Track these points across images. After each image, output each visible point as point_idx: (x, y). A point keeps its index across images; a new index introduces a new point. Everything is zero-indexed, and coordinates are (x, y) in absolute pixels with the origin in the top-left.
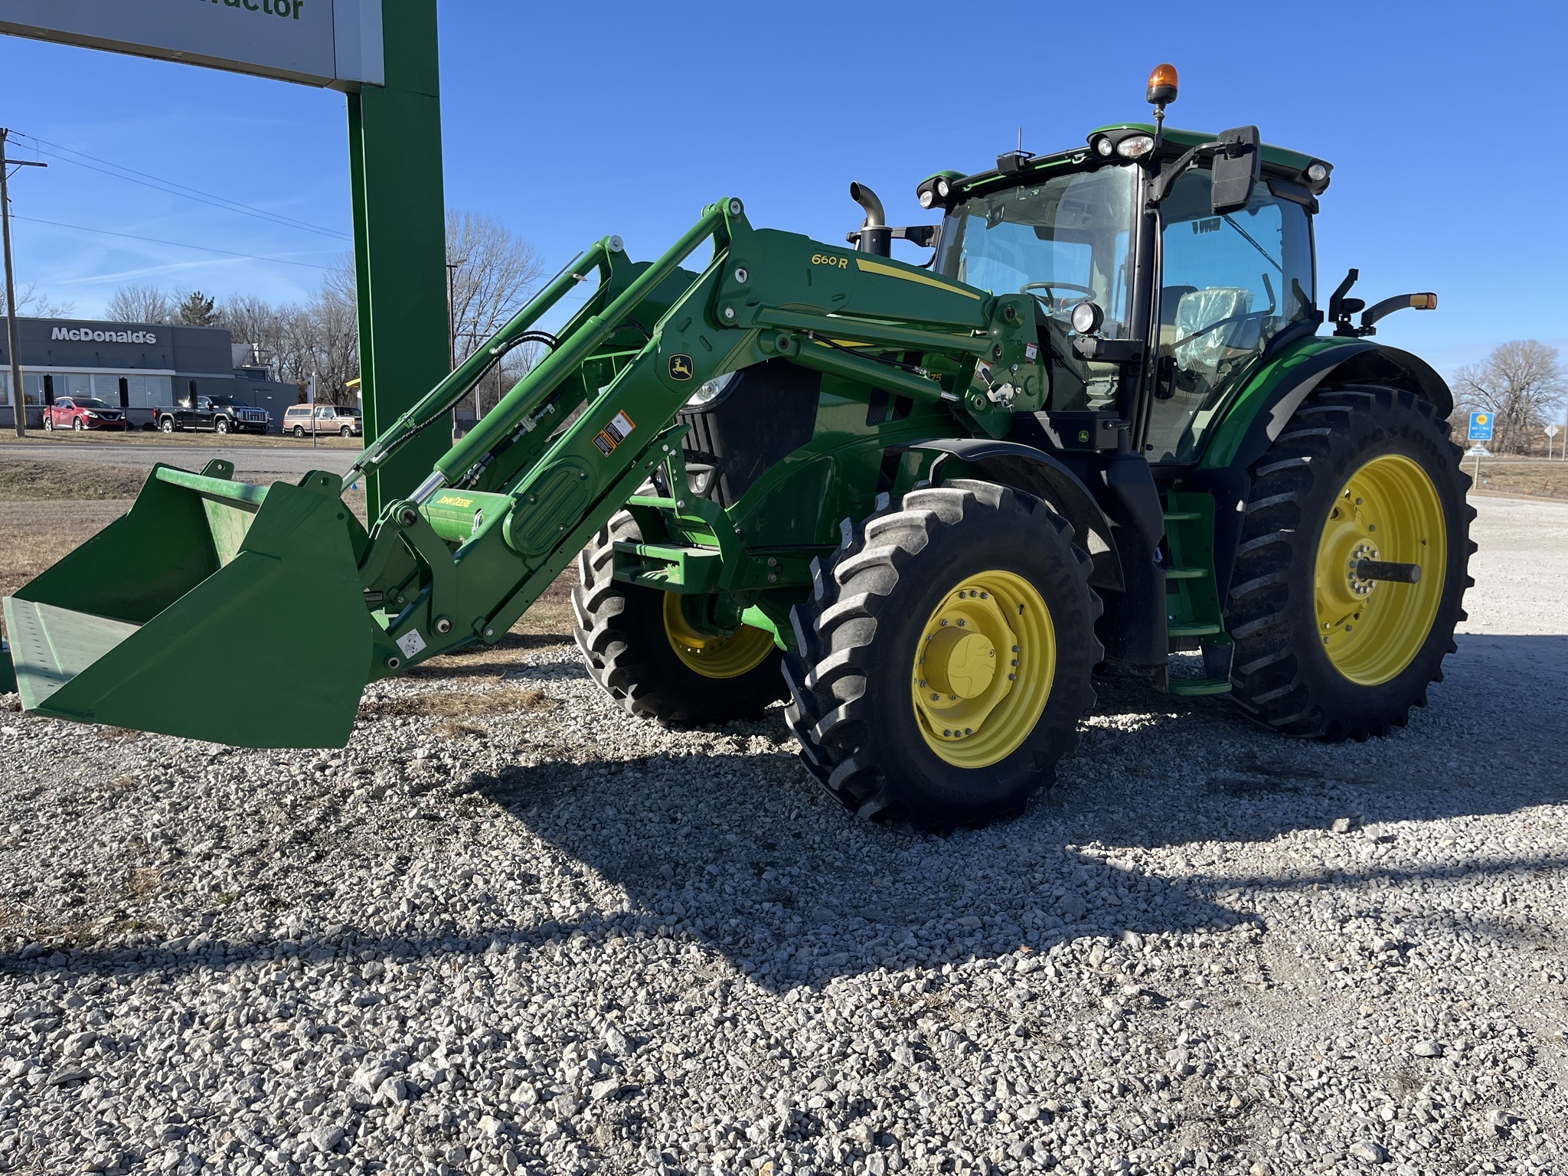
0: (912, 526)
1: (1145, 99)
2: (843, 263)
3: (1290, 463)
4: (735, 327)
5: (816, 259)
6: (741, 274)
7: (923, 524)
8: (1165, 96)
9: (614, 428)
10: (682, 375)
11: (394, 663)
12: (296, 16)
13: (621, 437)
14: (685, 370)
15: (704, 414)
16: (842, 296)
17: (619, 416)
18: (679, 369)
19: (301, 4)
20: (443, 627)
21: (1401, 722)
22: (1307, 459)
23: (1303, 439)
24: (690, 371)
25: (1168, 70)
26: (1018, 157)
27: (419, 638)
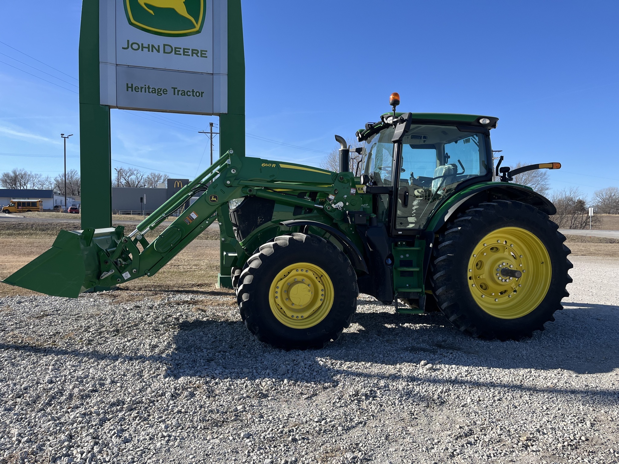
0: (270, 247)
1: (389, 104)
2: (274, 165)
3: (454, 230)
4: (231, 186)
5: (263, 165)
6: (234, 171)
7: (272, 246)
8: (395, 103)
9: (191, 217)
10: (214, 201)
11: (119, 280)
12: (202, 96)
13: (193, 219)
14: (215, 199)
15: (234, 212)
16: (274, 176)
17: (193, 213)
18: (213, 199)
19: (203, 93)
20: (135, 271)
21: (530, 336)
22: (459, 228)
23: (462, 220)
24: (217, 199)
25: (396, 94)
26: (369, 124)
27: (129, 274)
